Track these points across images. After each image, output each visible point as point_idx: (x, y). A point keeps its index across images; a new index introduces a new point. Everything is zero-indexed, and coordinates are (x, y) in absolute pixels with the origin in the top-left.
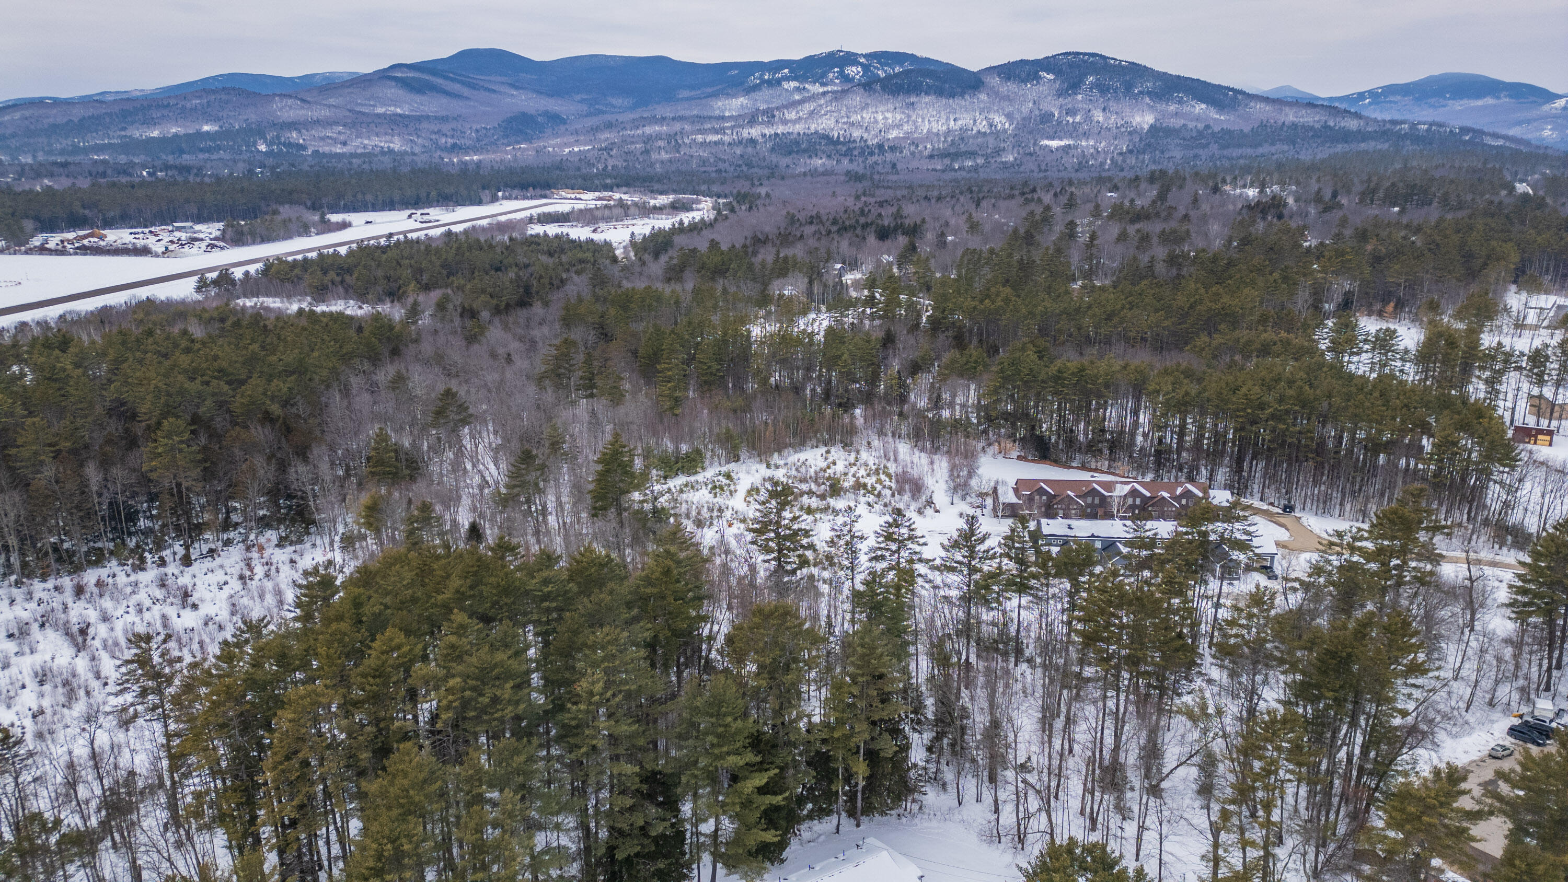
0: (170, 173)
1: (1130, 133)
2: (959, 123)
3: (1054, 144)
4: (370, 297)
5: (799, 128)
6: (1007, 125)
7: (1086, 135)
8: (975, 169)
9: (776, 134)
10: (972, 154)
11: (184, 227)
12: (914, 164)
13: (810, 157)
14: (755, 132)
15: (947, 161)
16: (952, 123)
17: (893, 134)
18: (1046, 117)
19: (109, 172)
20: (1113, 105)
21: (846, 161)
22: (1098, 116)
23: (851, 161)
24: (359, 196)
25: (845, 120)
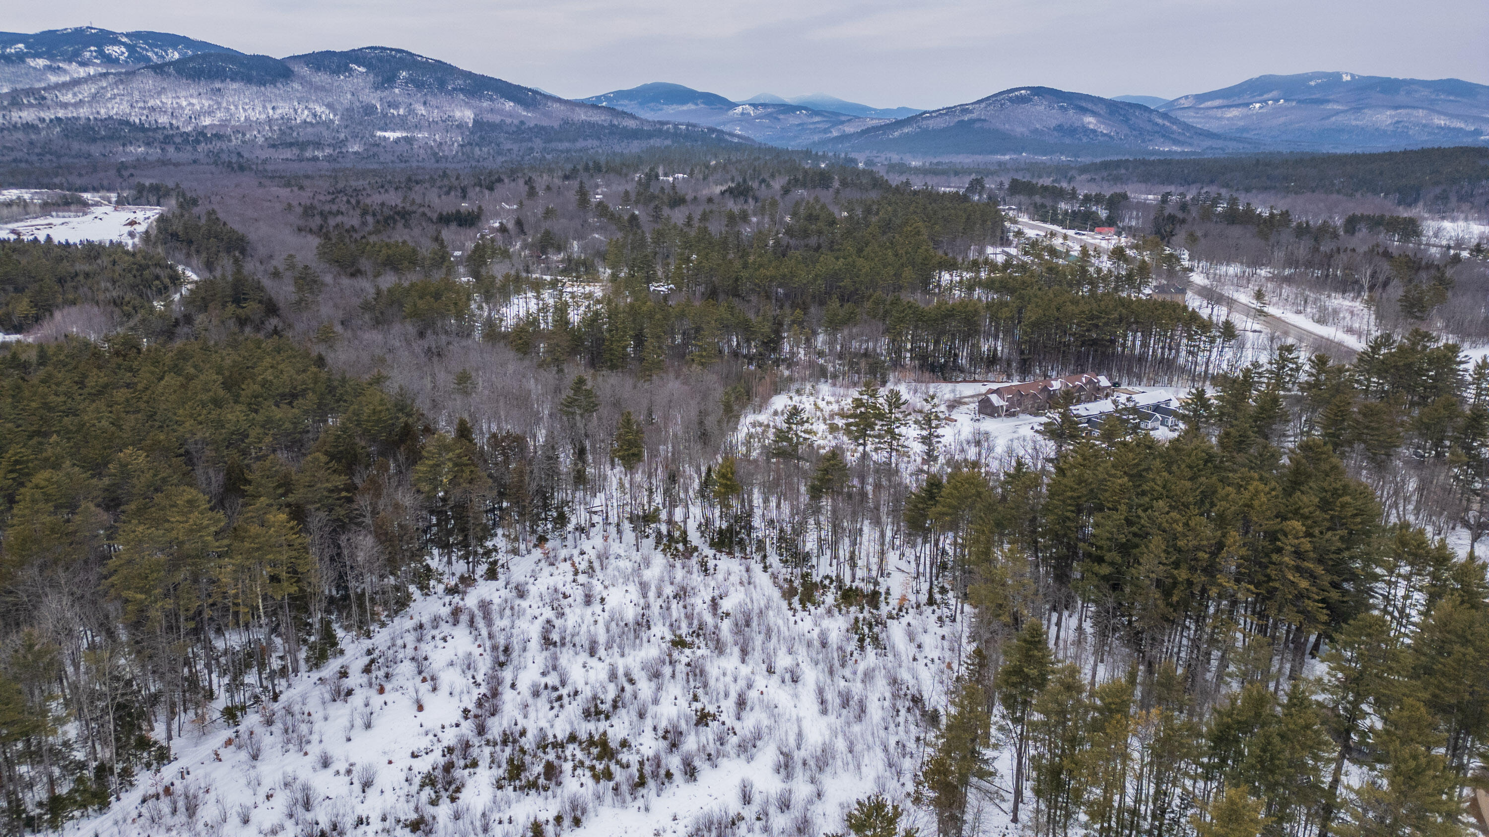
2: (279, 111)
3: (392, 135)
5: (84, 112)
6: (331, 116)
7: (418, 127)
8: (329, 159)
9: (59, 119)
10: (318, 145)
14: (28, 115)
15: (296, 151)
16: (271, 112)
17: (207, 121)
18: (369, 110)
20: (433, 101)
22: (421, 110)
25: (141, 104)
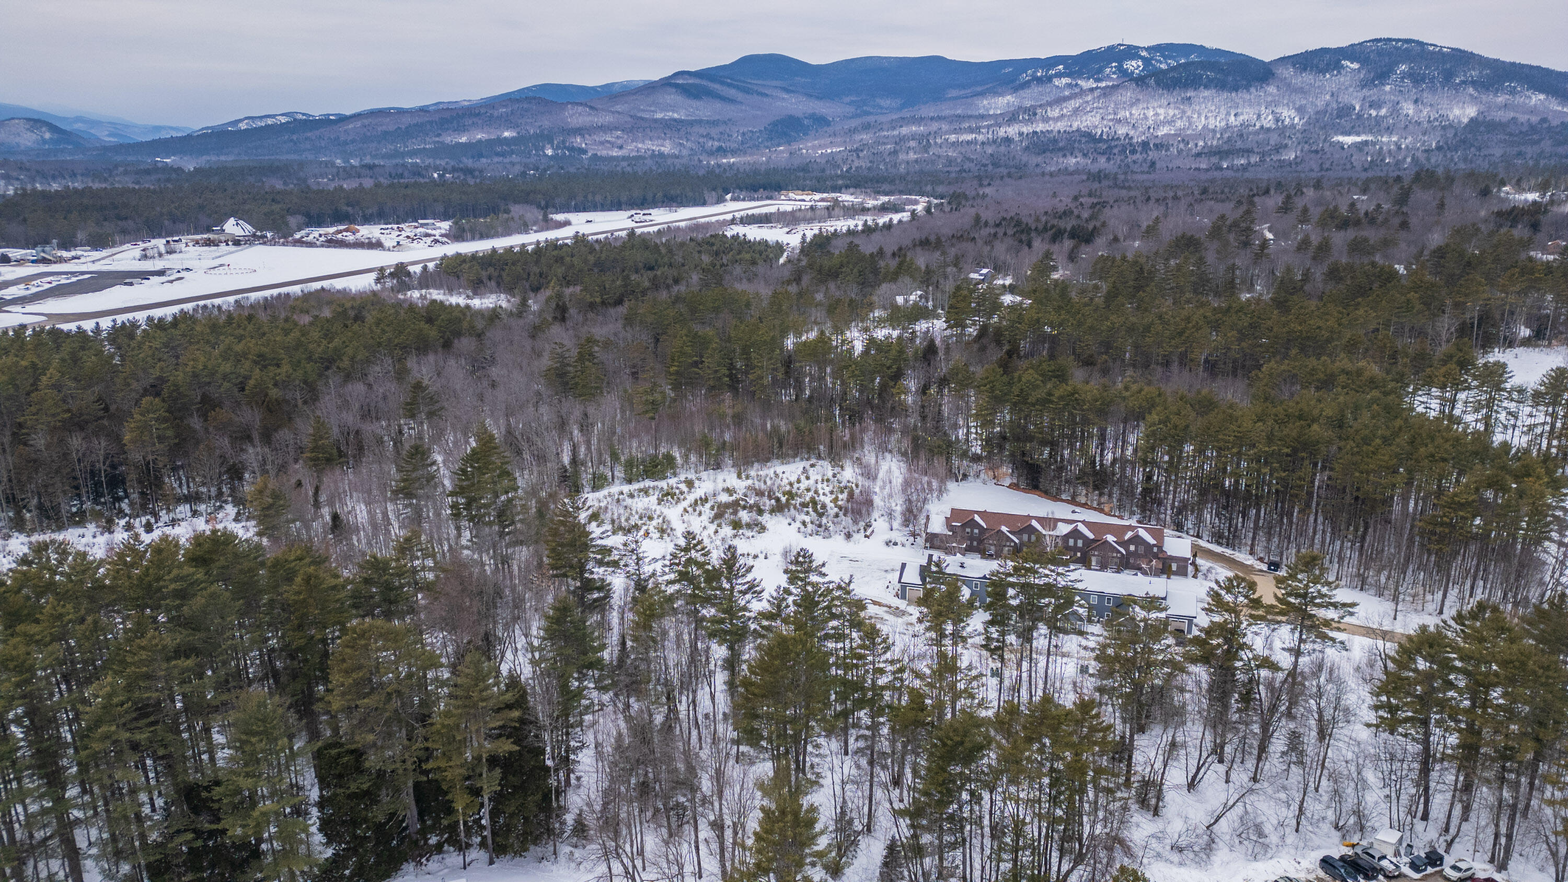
0: (456, 175)
1: (1444, 128)
2: (1241, 118)
3: (1349, 140)
4: (516, 291)
5: (1061, 126)
6: (1296, 120)
7: (1389, 130)
9: (1035, 133)
10: (1248, 152)
11: (427, 224)
12: (1178, 162)
13: (1064, 156)
14: (1012, 131)
15: (1215, 160)
16: (1232, 118)
17: (1163, 131)
18: (1345, 111)
19: (406, 174)
20: (1427, 97)
21: (1102, 160)
22: (1409, 109)
23: (1109, 159)
24: (590, 197)
25: (1111, 117)
